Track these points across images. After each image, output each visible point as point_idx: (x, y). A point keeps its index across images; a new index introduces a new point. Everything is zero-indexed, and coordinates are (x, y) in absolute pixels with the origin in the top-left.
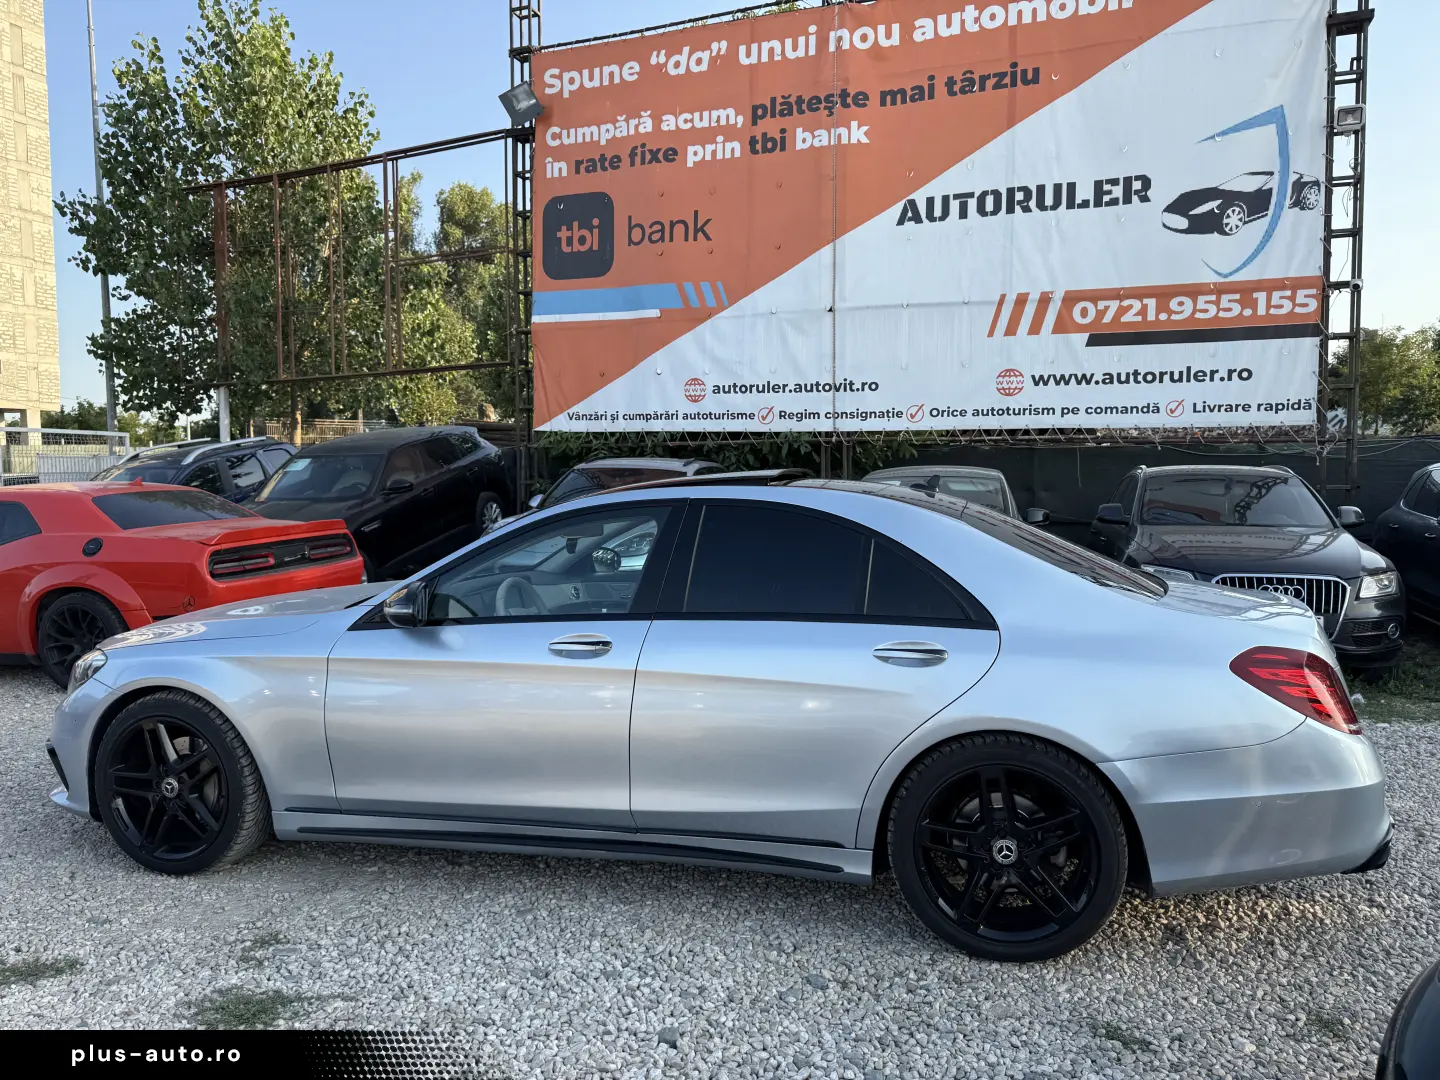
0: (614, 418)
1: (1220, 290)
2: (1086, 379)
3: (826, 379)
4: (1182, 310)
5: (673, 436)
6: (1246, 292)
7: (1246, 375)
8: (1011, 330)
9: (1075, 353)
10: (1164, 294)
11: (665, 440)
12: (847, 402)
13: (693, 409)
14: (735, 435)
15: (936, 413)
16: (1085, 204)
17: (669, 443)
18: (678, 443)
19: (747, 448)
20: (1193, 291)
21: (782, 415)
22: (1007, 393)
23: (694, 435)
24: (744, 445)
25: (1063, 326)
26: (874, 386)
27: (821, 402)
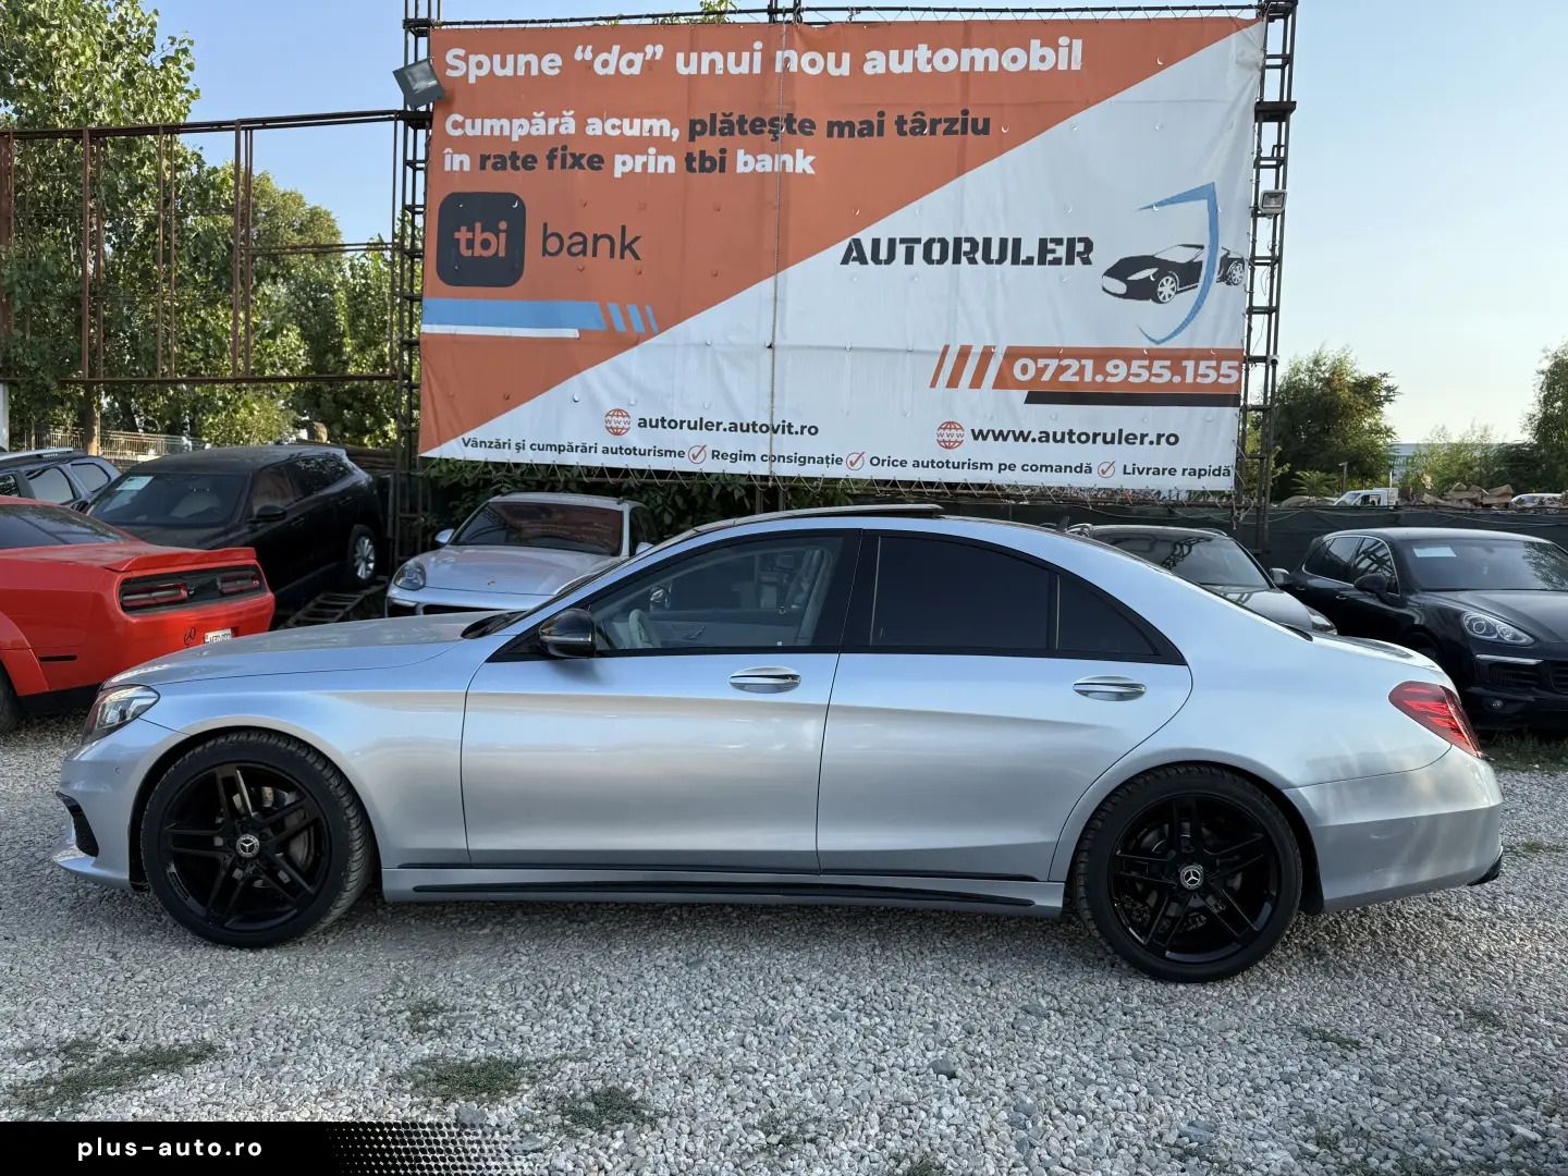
0: (519, 447)
1: (1153, 356)
2: (1023, 436)
3: (763, 419)
4: (1117, 372)
5: (589, 471)
6: (1176, 359)
7: (1173, 439)
8: (953, 382)
9: (1013, 409)
10: (1102, 356)
11: (580, 475)
12: (785, 444)
13: (614, 442)
14: (661, 474)
15: (876, 461)
16: (1029, 261)
17: (585, 479)
18: (594, 479)
19: (675, 488)
20: (1128, 355)
21: (715, 454)
22: (948, 445)
23: (614, 472)
24: (671, 484)
25: (1003, 382)
26: (814, 431)
27: (758, 443)
